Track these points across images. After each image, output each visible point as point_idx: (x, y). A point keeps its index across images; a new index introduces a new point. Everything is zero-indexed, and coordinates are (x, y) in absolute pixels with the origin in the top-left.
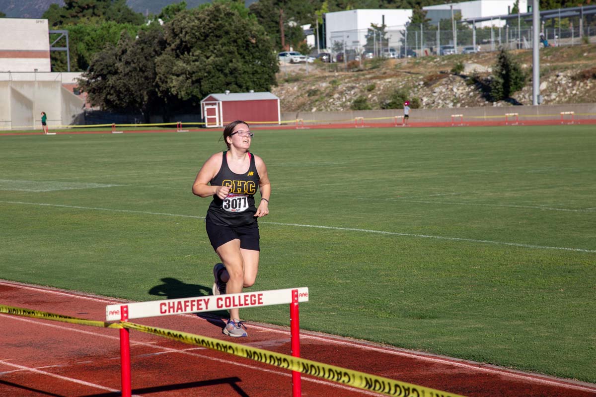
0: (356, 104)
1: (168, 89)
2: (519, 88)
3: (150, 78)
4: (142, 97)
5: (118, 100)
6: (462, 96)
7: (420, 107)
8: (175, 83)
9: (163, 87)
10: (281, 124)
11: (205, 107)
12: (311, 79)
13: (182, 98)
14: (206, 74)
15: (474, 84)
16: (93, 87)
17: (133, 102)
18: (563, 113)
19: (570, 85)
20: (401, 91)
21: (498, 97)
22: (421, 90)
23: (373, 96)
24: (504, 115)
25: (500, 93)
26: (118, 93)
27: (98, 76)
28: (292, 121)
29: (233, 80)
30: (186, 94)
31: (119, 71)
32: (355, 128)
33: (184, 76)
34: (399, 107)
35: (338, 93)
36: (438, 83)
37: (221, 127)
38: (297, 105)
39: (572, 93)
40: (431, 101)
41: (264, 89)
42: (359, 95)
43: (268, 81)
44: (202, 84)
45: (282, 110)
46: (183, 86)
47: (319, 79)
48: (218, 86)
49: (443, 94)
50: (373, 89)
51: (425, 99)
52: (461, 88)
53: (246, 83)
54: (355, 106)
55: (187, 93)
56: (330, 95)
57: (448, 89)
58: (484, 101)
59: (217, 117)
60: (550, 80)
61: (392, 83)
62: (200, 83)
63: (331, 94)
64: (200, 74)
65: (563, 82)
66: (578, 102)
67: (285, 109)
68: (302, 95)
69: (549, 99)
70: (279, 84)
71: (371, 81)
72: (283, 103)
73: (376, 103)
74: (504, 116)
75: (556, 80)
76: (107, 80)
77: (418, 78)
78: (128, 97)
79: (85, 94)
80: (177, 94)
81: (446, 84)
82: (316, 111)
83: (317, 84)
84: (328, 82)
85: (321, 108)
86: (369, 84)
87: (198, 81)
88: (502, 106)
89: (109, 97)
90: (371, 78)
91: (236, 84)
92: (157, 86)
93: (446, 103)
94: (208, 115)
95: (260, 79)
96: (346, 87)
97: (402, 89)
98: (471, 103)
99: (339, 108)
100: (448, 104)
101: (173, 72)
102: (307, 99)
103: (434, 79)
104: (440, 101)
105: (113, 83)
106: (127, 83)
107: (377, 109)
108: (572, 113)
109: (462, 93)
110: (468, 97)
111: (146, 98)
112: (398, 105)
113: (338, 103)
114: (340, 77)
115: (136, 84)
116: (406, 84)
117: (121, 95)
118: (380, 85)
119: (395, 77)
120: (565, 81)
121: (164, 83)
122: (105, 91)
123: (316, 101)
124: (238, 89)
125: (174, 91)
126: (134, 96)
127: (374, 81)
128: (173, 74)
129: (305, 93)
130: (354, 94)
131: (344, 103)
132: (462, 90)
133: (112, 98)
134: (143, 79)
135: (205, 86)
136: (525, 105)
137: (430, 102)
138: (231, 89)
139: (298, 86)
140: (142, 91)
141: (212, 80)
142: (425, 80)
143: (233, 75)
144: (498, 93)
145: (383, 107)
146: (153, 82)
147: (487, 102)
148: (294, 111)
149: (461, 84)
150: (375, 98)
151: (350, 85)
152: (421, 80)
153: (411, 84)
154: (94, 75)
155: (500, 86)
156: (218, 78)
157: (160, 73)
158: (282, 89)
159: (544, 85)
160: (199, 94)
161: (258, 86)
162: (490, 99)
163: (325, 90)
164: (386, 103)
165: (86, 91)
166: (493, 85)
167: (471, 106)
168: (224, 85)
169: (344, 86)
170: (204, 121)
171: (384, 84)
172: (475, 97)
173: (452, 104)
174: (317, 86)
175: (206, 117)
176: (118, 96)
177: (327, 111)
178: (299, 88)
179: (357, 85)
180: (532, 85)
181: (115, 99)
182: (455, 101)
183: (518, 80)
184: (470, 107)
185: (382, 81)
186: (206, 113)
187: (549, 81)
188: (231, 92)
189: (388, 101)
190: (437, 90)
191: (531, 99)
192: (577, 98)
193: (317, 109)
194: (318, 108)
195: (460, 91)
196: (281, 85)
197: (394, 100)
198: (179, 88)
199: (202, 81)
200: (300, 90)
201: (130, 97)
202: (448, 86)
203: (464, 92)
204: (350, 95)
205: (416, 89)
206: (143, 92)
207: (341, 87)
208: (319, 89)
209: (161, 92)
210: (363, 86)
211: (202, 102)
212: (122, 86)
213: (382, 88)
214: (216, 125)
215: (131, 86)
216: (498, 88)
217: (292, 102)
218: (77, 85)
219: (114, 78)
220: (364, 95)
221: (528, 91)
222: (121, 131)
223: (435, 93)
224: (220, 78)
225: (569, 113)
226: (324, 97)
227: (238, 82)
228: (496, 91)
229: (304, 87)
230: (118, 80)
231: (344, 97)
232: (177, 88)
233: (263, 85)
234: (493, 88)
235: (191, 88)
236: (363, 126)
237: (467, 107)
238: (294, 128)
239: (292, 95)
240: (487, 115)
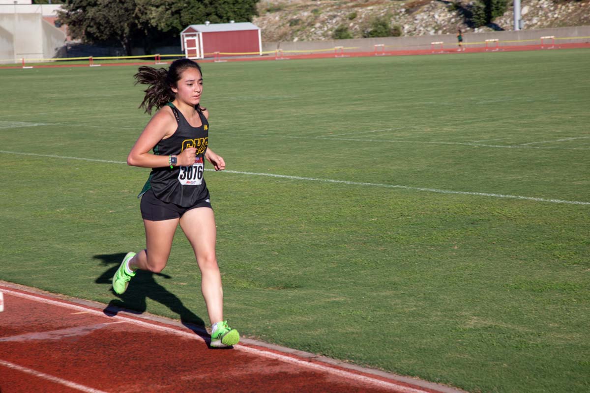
0: (337, 33)
1: (147, 21)
2: (501, 13)
3: (130, 10)
4: (122, 29)
5: (99, 32)
6: (444, 23)
7: (402, 35)
8: (154, 14)
9: (143, 18)
10: (263, 55)
11: (185, 38)
12: (293, 8)
13: (162, 29)
14: (185, 5)
15: (456, 10)
16: (73, 19)
17: (114, 34)
18: (543, 38)
19: (552, 8)
20: (382, 19)
21: (479, 23)
22: (402, 17)
23: (355, 24)
24: (484, 41)
25: (481, 19)
26: (99, 25)
27: (77, 8)
28: (274, 51)
29: (213, 10)
30: (166, 26)
31: (98, 3)
32: (334, 57)
33: (164, 7)
34: (380, 35)
35: (320, 22)
36: (420, 10)
37: (201, 59)
38: (278, 35)
39: (553, 17)
40: (413, 28)
41: (245, 19)
42: (341, 23)
43: (249, 12)
44: (182, 15)
45: (264, 40)
46: (162, 18)
47: (301, 8)
48: (199, 17)
49: (424, 21)
50: (354, 17)
51: (407, 27)
52: (443, 15)
53: (226, 13)
54: (336, 35)
55: (166, 24)
56: (311, 25)
57: (429, 15)
58: (466, 28)
59: (197, 48)
60: (532, 4)
61: (374, 11)
62: (180, 14)
63: (313, 23)
64: (179, 5)
65: (545, 6)
66: (559, 26)
67: (267, 39)
68: (283, 25)
69: (531, 24)
70: (260, 14)
71: (353, 9)
72: (265, 33)
73: (357, 32)
74: (484, 43)
75: (537, 4)
76: (87, 12)
77: (399, 5)
78: (108, 29)
79: (65, 26)
80: (157, 26)
81: (427, 10)
82: (298, 41)
83: (299, 13)
84: (309, 12)
85: (303, 38)
86: (351, 13)
87: (178, 12)
88: (483, 32)
89: (89, 29)
90: (353, 7)
91: (217, 15)
92: (137, 17)
93: (427, 31)
94: (188, 47)
95: (241, 9)
96: (328, 16)
97: (383, 16)
98: (452, 29)
99: (320, 38)
100: (429, 31)
101: (152, 3)
102: (289, 29)
103: (416, 5)
104: (422, 29)
105: (93, 14)
106: (106, 15)
107: (358, 38)
108: (552, 37)
109: (443, 20)
110: (450, 24)
111: (127, 30)
112: (379, 33)
113: (320, 32)
114: (322, 6)
115: (116, 16)
116: (387, 11)
117: (101, 27)
118: (362, 13)
119: (377, 4)
120: (547, 4)
121: (144, 14)
122: (85, 23)
123: (298, 30)
124: (219, 20)
125: (153, 23)
126: (115, 28)
127: (356, 9)
128: (153, 6)
129: (287, 23)
130: (336, 22)
131: (326, 32)
132: (444, 16)
133: (93, 30)
134: (123, 11)
135: (185, 17)
136: (506, 31)
137: (411, 29)
138: (211, 20)
139: (281, 15)
140: (122, 24)
141: (191, 11)
142: (407, 6)
143: (213, 6)
144: (479, 19)
145: (365, 35)
146: (133, 13)
147: (468, 29)
148: (276, 41)
149: (442, 10)
150: (357, 26)
151: (331, 13)
152: (402, 7)
153: (392, 12)
154: (73, 7)
155: (481, 12)
156: (198, 8)
157: (139, 4)
158: (264, 19)
159: (526, 10)
160: (179, 25)
161: (239, 17)
162: (472, 25)
163: (307, 20)
164: (367, 31)
165: (66, 24)
166: (474, 11)
167: (453, 33)
168: (204, 16)
169: (325, 15)
170: (184, 53)
171: (366, 12)
172: (457, 24)
173: (433, 31)
174: (298, 15)
175: (187, 49)
176: (98, 28)
177: (308, 40)
178: (281, 18)
179: (339, 14)
180: (513, 10)
181: (95, 31)
182: (437, 28)
183: (500, 4)
184: (451, 34)
185: (364, 9)
186: (186, 44)
187: (530, 5)
188: (211, 22)
189: (370, 30)
190: (418, 17)
191: (513, 24)
192: (559, 22)
193: (299, 39)
194: (299, 37)
195: (441, 18)
196: (263, 15)
197: (376, 29)
198: (159, 20)
199: (181, 12)
200: (282, 20)
201: (110, 30)
202: (429, 13)
203: (445, 18)
204: (332, 24)
205: (398, 17)
206: (124, 25)
207: (323, 16)
208: (301, 18)
209: (141, 24)
210: (345, 14)
211: (182, 34)
212: (102, 18)
213: (363, 16)
214: (196, 56)
215: (110, 18)
216: (480, 14)
217: (274, 32)
218: (56, 17)
219: (94, 9)
220: (345, 24)
221: (509, 16)
222: (99, 64)
223: (416, 20)
224: (200, 9)
225: (549, 37)
226: (306, 27)
227: (218, 12)
228: (477, 16)
229: (285, 16)
230: (97, 12)
231: (325, 26)
232: (156, 19)
233: (244, 15)
234: (474, 13)
235: (171, 19)
236: (343, 56)
237: (448, 34)
238: (274, 59)
239: (273, 25)
240: (468, 42)
